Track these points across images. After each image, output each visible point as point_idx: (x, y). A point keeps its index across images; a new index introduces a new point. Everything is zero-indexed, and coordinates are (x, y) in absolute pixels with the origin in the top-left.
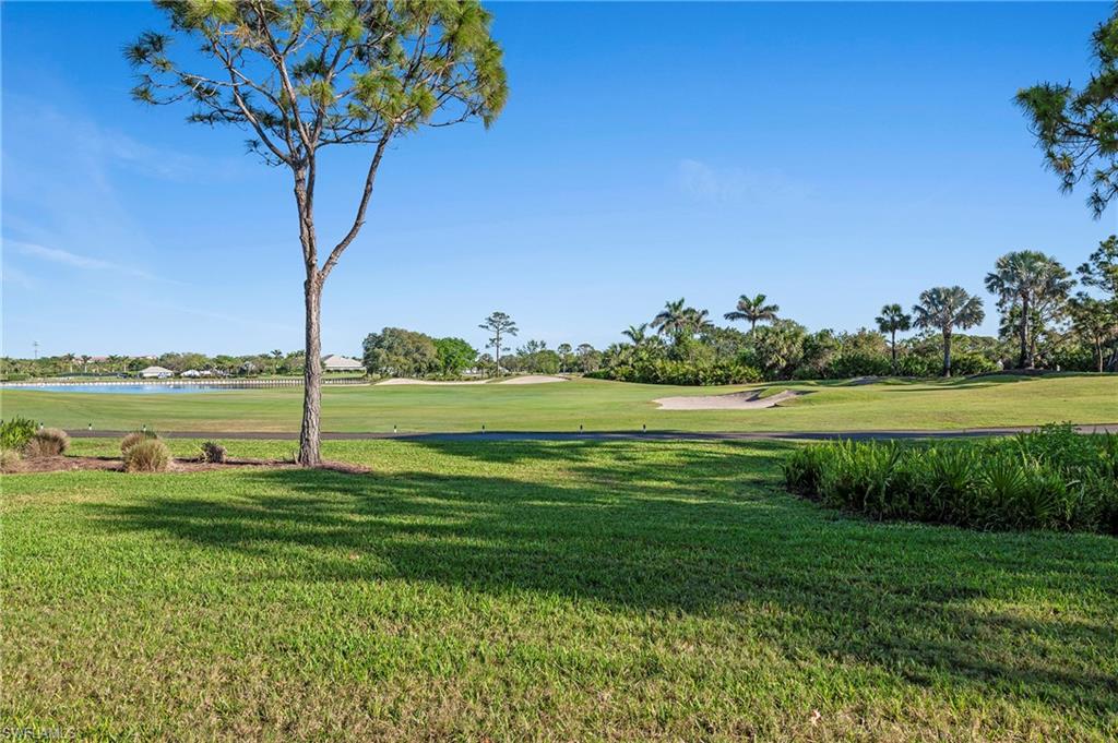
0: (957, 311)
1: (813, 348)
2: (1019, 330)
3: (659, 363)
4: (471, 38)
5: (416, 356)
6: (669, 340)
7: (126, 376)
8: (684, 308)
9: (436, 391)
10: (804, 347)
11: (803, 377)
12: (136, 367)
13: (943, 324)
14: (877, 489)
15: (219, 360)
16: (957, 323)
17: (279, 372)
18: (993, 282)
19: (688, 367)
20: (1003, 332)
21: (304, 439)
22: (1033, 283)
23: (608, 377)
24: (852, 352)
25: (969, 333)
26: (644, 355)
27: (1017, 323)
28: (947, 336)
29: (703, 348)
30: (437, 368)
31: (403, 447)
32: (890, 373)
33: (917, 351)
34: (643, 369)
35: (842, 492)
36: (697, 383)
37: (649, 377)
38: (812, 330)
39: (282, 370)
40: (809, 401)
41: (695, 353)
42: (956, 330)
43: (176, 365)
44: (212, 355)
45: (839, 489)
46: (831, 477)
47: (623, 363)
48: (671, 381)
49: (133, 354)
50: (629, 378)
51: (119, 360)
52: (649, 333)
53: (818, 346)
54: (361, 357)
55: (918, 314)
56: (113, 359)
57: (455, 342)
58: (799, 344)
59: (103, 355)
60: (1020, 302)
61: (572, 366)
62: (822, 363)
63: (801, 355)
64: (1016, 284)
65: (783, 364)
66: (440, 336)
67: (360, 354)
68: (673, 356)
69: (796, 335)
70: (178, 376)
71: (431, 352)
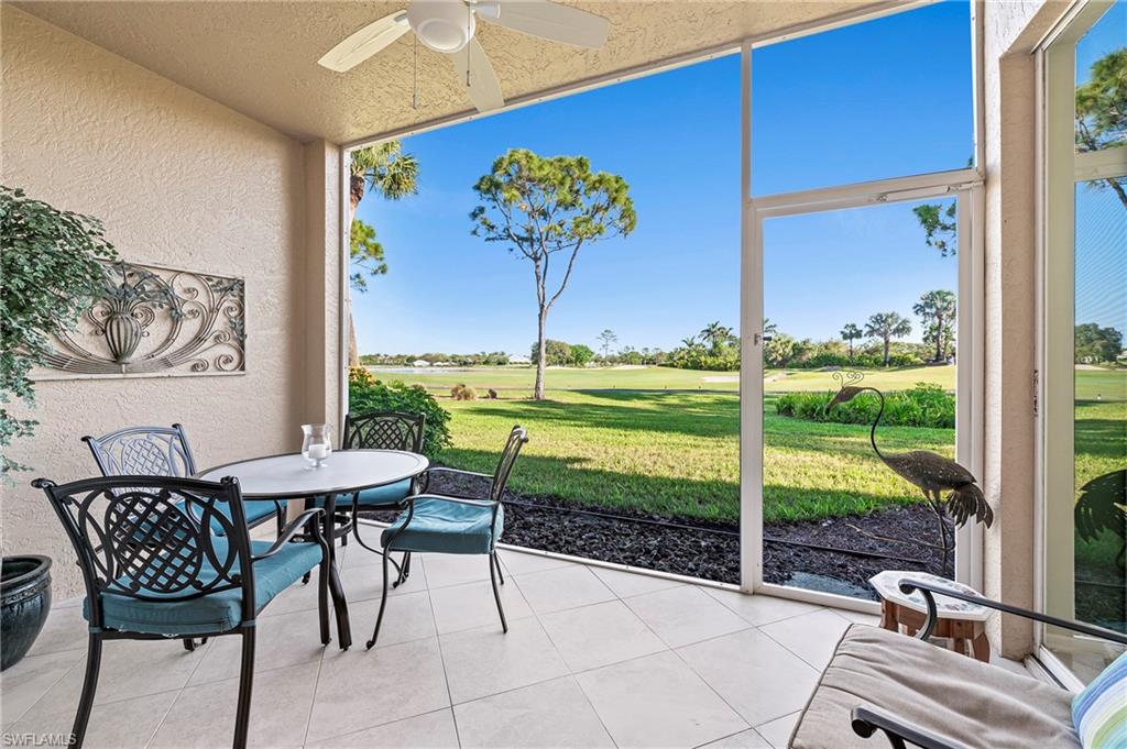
0: (893, 327)
1: (798, 350)
2: (936, 339)
3: (703, 358)
4: (622, 197)
5: (561, 355)
6: (709, 346)
7: (406, 365)
8: (718, 327)
9: (570, 373)
10: (793, 348)
11: (792, 367)
12: (411, 360)
13: (884, 334)
14: (821, 410)
15: (453, 357)
16: (894, 333)
17: (484, 363)
18: (919, 309)
19: (720, 360)
20: (925, 339)
21: (537, 388)
22: (945, 309)
23: (672, 366)
24: (825, 352)
25: (900, 340)
26: (694, 354)
27: (935, 334)
28: (887, 342)
29: (730, 350)
30: (572, 362)
31: (579, 395)
32: (848, 364)
33: (867, 352)
34: (692, 362)
35: (804, 411)
36: (726, 370)
37: (697, 366)
38: (798, 339)
39: (486, 363)
40: (795, 378)
41: (726, 352)
42: (893, 339)
43: (431, 360)
44: (449, 354)
45: (803, 410)
46: (799, 406)
47: (682, 358)
48: (710, 368)
49: (409, 355)
50: (685, 367)
51: (403, 357)
52: (696, 342)
53: (802, 349)
54: (530, 355)
55: (868, 329)
56: (399, 356)
57: (582, 347)
58: (790, 347)
59: (394, 355)
60: (937, 321)
61: (650, 361)
62: (804, 358)
63: (791, 354)
64: (934, 310)
65: (780, 358)
66: (573, 344)
67: (530, 354)
68: (712, 354)
69: (788, 342)
70: (431, 365)
71: (568, 352)
